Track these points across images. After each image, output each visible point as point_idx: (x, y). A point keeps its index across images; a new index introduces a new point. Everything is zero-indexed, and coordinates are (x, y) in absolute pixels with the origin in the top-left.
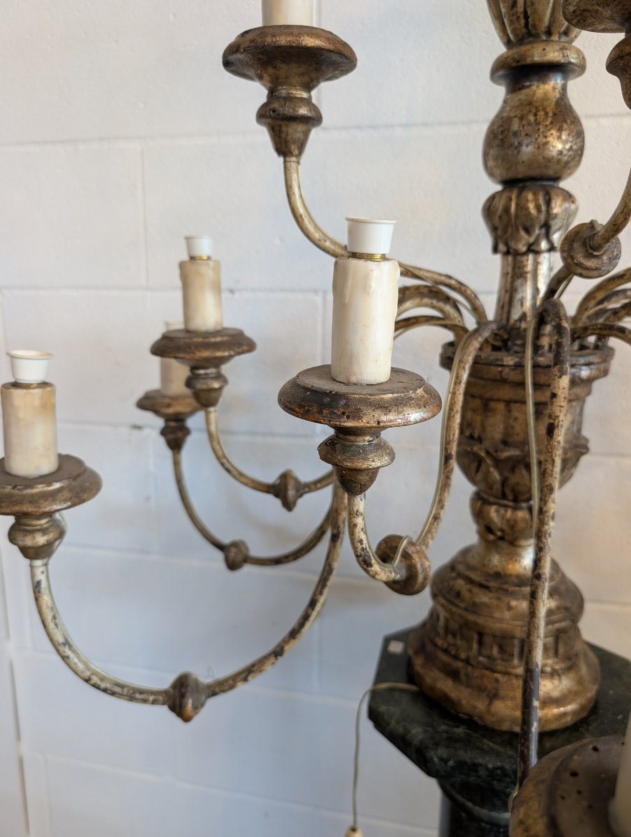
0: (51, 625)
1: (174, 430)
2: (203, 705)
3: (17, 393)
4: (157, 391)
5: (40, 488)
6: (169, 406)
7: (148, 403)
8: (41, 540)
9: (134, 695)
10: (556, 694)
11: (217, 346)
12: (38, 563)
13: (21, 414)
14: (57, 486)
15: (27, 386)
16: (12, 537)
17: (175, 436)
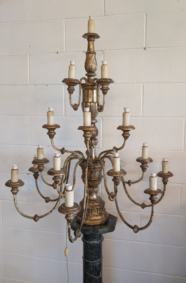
0: (16, 205)
1: (36, 175)
2: (39, 219)
3: (14, 171)
4: (33, 167)
5: (16, 184)
6: (35, 170)
7: (31, 170)
8: (16, 192)
9: (28, 217)
10: (97, 219)
11: (42, 162)
12: (15, 195)
13: (14, 174)
14: (19, 184)
15: (15, 170)
16: (11, 191)
17: (36, 176)
